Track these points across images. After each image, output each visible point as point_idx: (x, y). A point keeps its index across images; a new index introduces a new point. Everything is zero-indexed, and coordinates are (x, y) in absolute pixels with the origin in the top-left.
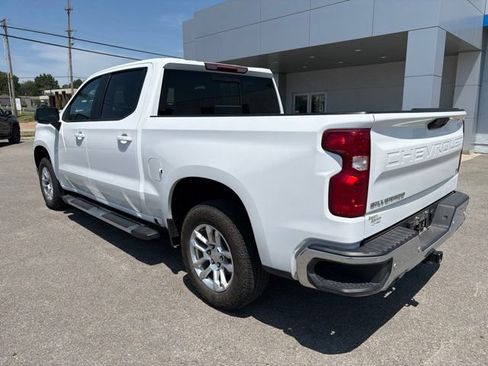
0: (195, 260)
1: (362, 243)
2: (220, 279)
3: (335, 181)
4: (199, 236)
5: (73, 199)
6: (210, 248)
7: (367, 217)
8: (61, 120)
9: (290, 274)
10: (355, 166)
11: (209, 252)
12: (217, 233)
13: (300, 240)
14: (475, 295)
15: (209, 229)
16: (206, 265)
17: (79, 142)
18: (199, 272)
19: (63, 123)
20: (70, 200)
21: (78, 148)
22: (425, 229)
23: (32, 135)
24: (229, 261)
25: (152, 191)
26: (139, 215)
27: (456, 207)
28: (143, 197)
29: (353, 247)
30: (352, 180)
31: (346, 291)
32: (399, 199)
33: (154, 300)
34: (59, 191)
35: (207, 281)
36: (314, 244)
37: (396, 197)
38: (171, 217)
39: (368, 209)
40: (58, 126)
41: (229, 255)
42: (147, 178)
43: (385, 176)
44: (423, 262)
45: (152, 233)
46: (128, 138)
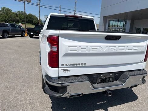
1: (59, 77)
7: (60, 69)
27: (130, 76)
39: (60, 66)
43: (66, 55)
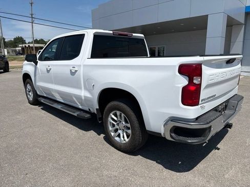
0: (110, 129)
1: (197, 119)
2: (124, 137)
3: (184, 89)
4: (113, 117)
5: (44, 99)
6: (119, 123)
7: (199, 106)
8: (38, 60)
9: (160, 134)
10: (195, 81)
11: (118, 124)
12: (123, 115)
13: (167, 117)
14: (247, 145)
15: (118, 113)
16: (116, 130)
17: (48, 71)
18: (113, 134)
19: (39, 61)
20: (42, 100)
21: (48, 74)
22: (223, 112)
23: (22, 67)
24: (128, 128)
25: (88, 95)
26: (80, 107)
27: (238, 102)
28: (83, 98)
29: (193, 121)
30: (192, 88)
31: (189, 141)
32: (213, 98)
33: (91, 148)
34: (36, 96)
35: (117, 139)
36: (173, 119)
37: (212, 97)
38: (98, 107)
39: (200, 102)
40: (36, 63)
41: (129, 125)
42: (86, 89)
43: (208, 86)
44: (223, 128)
45: (88, 116)
46: (76, 69)
